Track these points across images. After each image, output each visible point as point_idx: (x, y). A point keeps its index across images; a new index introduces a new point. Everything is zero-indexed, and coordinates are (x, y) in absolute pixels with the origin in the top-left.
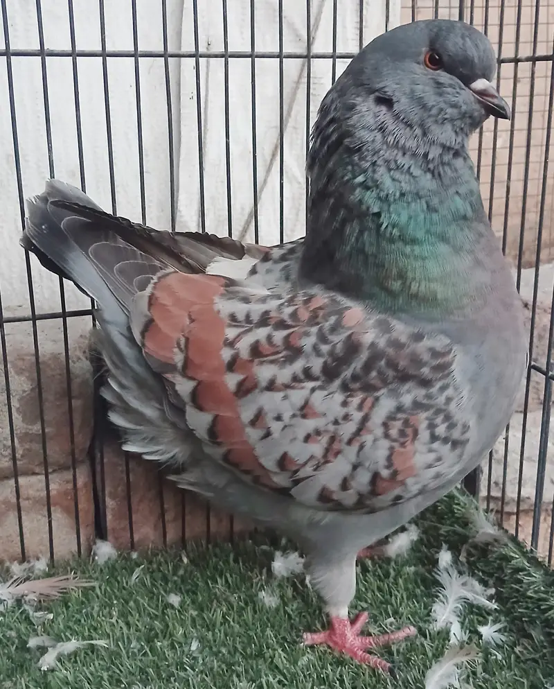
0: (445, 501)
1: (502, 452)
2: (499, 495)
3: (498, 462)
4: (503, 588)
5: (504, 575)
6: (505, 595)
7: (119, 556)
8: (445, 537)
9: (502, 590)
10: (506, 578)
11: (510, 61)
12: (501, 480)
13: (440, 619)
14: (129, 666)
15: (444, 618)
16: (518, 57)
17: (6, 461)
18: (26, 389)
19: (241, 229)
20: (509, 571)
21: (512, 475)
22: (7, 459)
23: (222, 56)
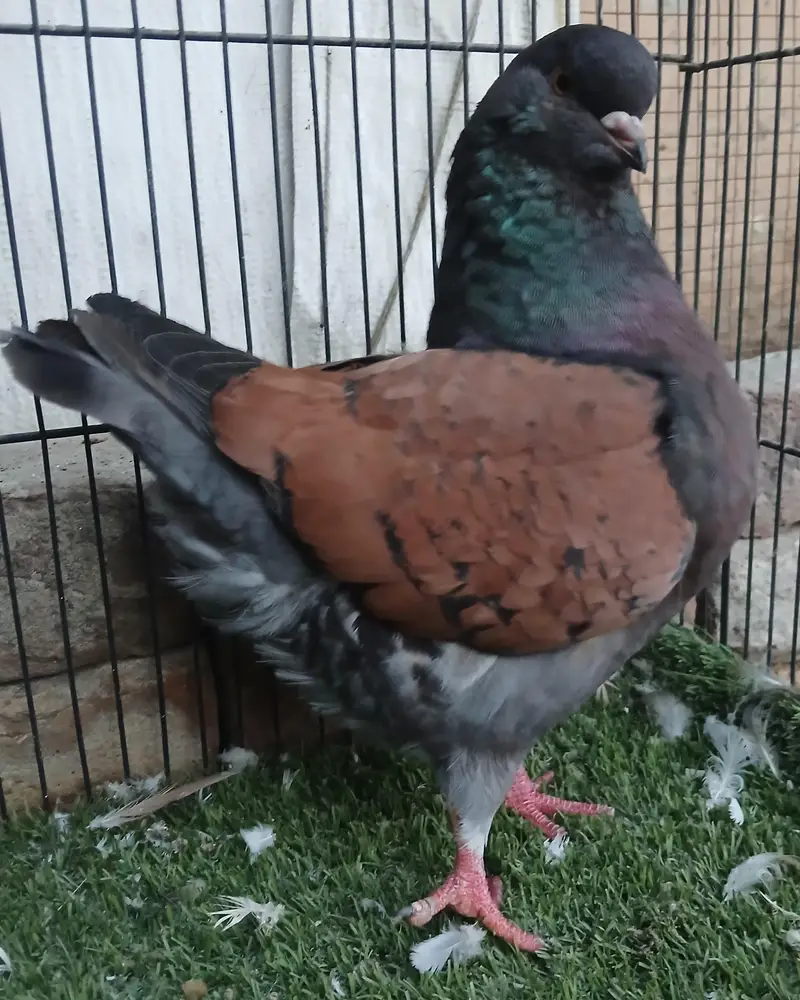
0: (686, 652)
1: (744, 588)
2: (739, 644)
3: (739, 601)
4: (787, 750)
5: (785, 734)
6: (793, 759)
7: (261, 761)
8: (694, 696)
9: (785, 753)
10: (789, 737)
11: (769, 56)
12: (743, 626)
13: (714, 794)
14: (312, 903)
15: (720, 792)
16: (783, 50)
17: (91, 641)
18: (118, 535)
19: (379, 314)
20: (793, 728)
21: (759, 616)
22: (91, 638)
23: (386, 45)
